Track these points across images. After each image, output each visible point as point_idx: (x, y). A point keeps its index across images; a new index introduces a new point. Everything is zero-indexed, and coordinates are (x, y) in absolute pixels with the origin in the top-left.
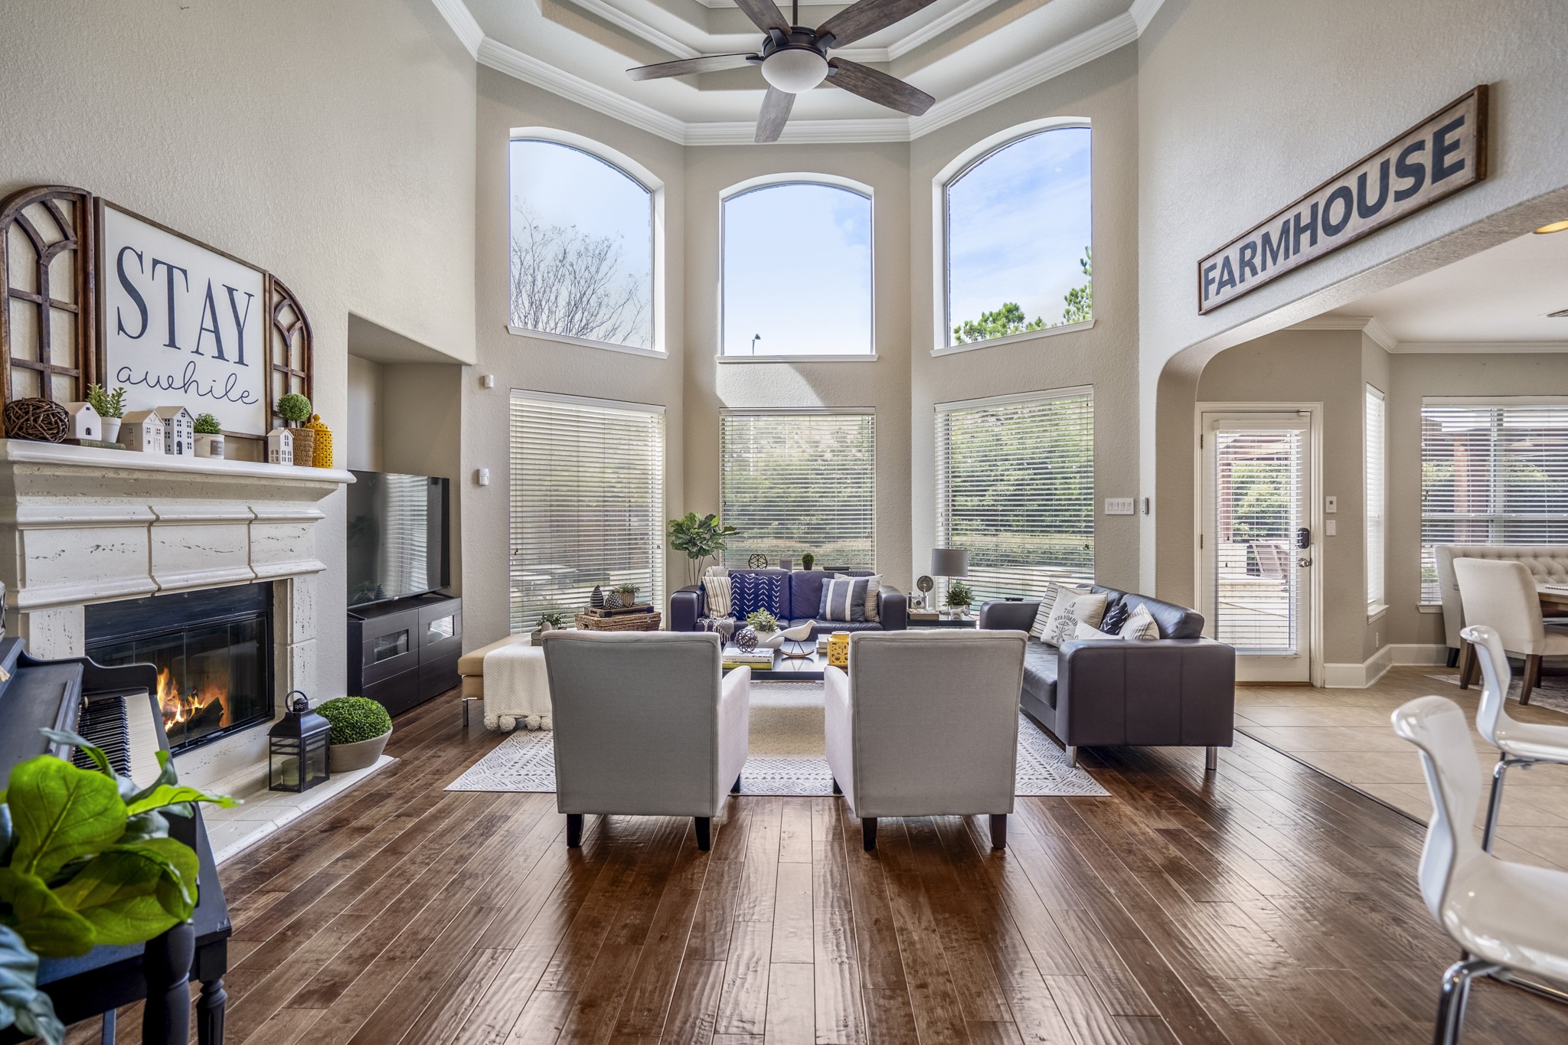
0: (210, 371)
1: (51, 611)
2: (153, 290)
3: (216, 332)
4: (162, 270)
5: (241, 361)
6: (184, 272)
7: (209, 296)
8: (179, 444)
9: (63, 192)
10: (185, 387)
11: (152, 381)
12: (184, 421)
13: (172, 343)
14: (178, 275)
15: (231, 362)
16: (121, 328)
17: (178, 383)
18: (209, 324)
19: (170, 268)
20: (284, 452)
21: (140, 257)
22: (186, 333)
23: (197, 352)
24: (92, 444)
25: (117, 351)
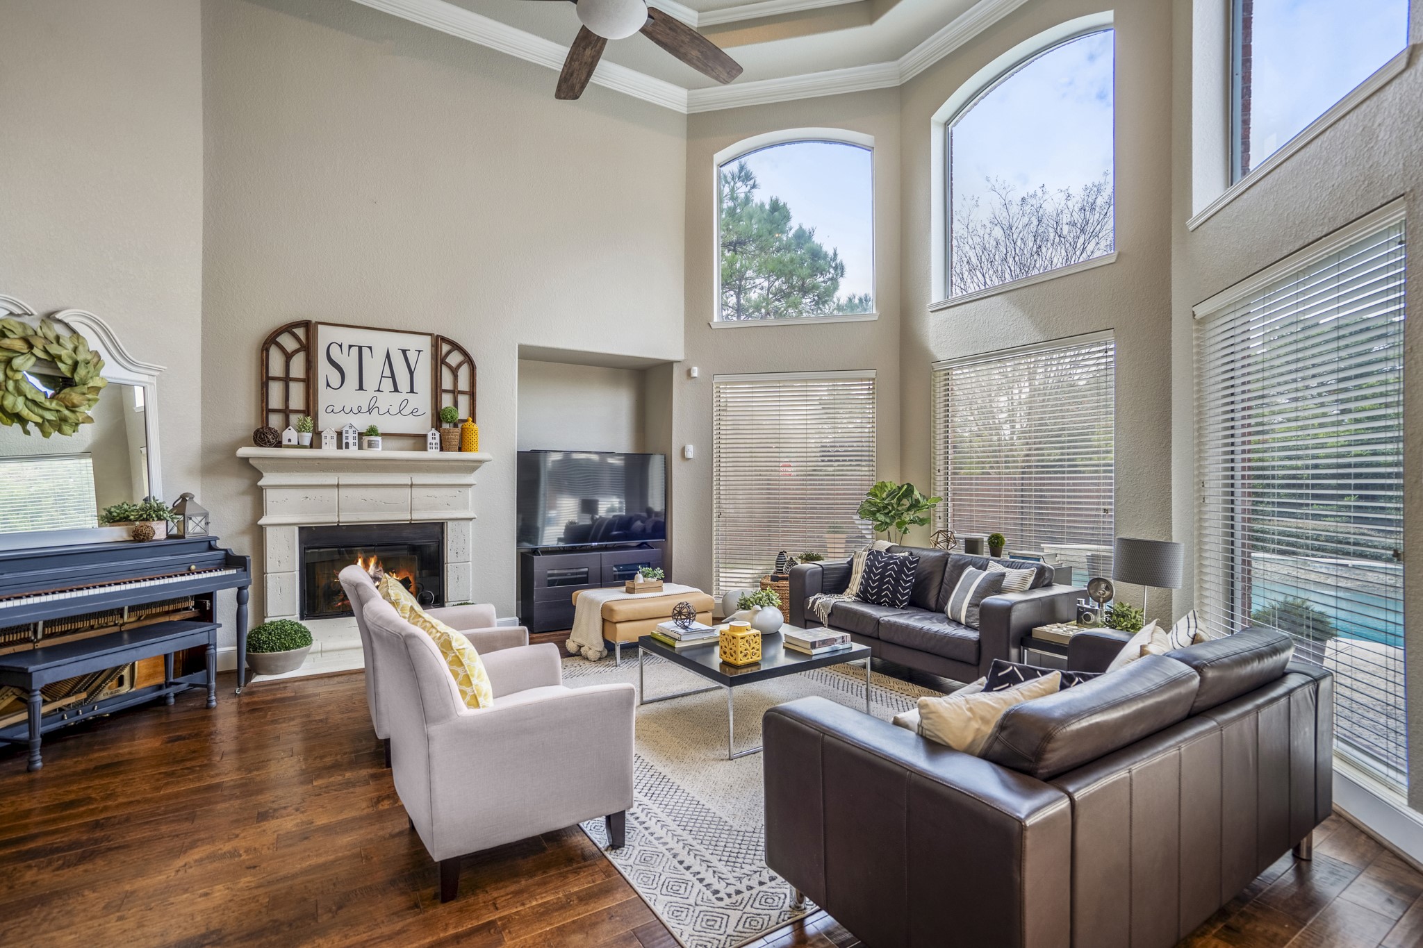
0: (388, 400)
1: (278, 528)
2: (349, 362)
3: (393, 377)
4: (355, 351)
5: (412, 391)
6: (370, 348)
7: (388, 356)
8: (347, 444)
9: (298, 324)
10: (370, 411)
11: (347, 410)
12: (351, 431)
13: (361, 388)
14: (366, 351)
15: (404, 392)
16: (328, 385)
17: (365, 409)
18: (387, 373)
19: (360, 348)
20: (431, 444)
21: (341, 346)
22: (371, 380)
23: (379, 390)
24: (288, 447)
25: (325, 397)
